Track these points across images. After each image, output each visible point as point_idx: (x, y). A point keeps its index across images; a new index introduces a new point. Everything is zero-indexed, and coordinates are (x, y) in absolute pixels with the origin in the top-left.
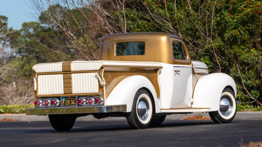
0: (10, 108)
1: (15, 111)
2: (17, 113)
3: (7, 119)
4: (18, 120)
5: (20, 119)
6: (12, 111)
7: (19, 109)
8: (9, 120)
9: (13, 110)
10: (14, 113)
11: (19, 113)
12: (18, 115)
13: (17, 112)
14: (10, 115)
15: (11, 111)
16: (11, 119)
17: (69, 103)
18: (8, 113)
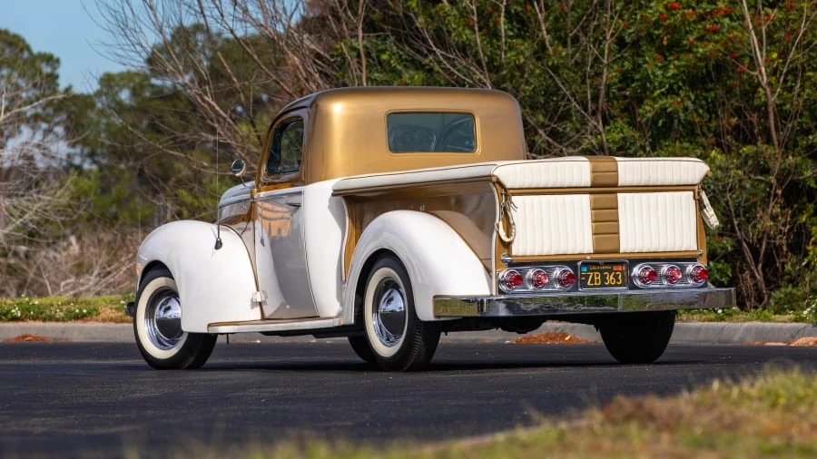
0: (38, 306)
1: (53, 313)
2: (57, 320)
3: (30, 336)
4: (60, 339)
5: (65, 336)
6: (44, 315)
7: (64, 309)
8: (36, 338)
9: (48, 312)
10: (52, 318)
11: (63, 320)
12: (60, 325)
13: (57, 316)
14: (39, 324)
15: (42, 313)
16: (41, 334)
17: (598, 281)
18: (34, 319)
